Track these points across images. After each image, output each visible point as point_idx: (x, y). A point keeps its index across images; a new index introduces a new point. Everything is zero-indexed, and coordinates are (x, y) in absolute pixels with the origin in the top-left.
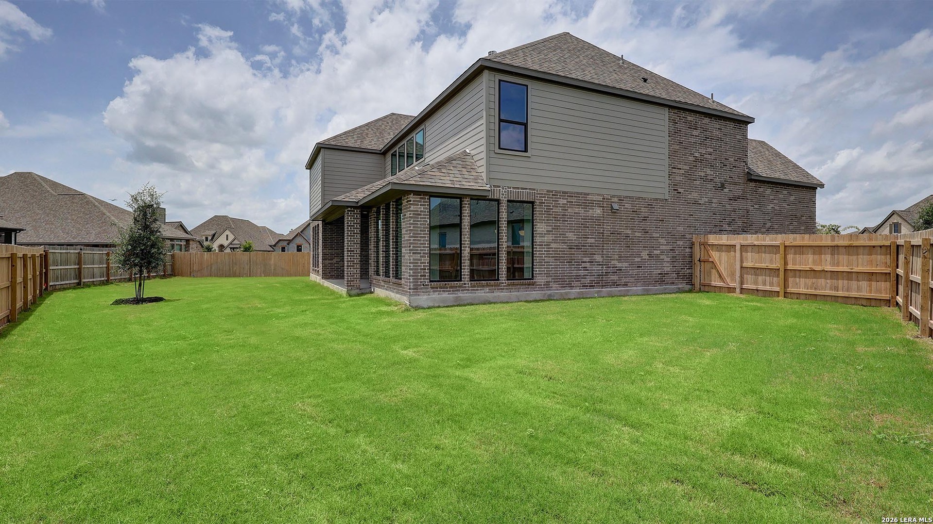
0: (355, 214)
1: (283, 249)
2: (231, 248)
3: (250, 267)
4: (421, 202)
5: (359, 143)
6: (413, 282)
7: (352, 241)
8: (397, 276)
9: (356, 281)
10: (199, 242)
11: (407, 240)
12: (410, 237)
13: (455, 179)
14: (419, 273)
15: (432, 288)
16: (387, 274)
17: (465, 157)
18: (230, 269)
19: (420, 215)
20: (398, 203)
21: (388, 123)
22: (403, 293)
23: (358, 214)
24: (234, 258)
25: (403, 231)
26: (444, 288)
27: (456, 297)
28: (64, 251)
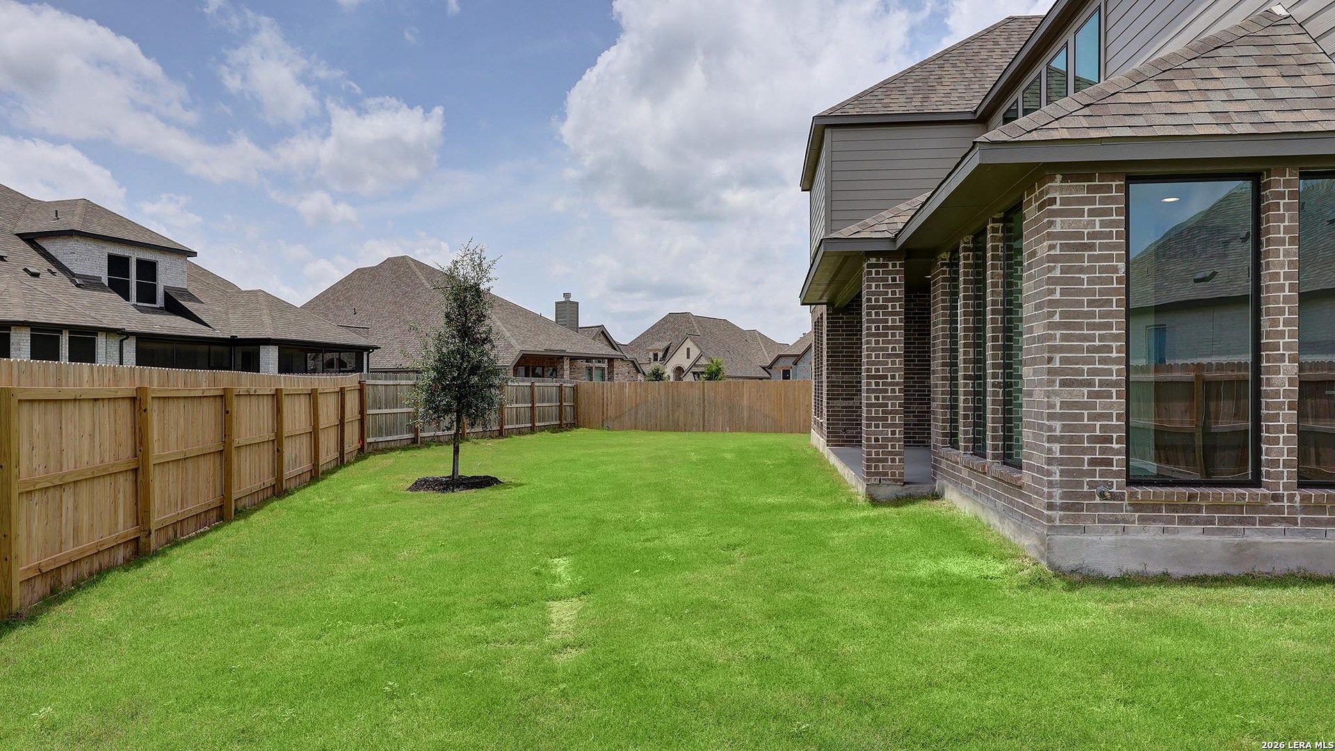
0: (889, 273)
1: (786, 375)
2: (694, 373)
3: (704, 412)
4: (1092, 201)
5: (917, 102)
6: (1062, 484)
7: (882, 349)
8: (1009, 455)
9: (893, 460)
10: (633, 362)
11: (1041, 339)
12: (1052, 326)
13: (1231, 107)
14: (1084, 451)
15: (1137, 507)
16: (979, 450)
17: (1270, 31)
18: (668, 416)
19: (1091, 247)
20: (1012, 218)
21: (996, 43)
22: (1027, 516)
23: (898, 272)
24: (675, 393)
25: (1027, 310)
26: (1185, 508)
27: (1239, 545)
28: (391, 382)
